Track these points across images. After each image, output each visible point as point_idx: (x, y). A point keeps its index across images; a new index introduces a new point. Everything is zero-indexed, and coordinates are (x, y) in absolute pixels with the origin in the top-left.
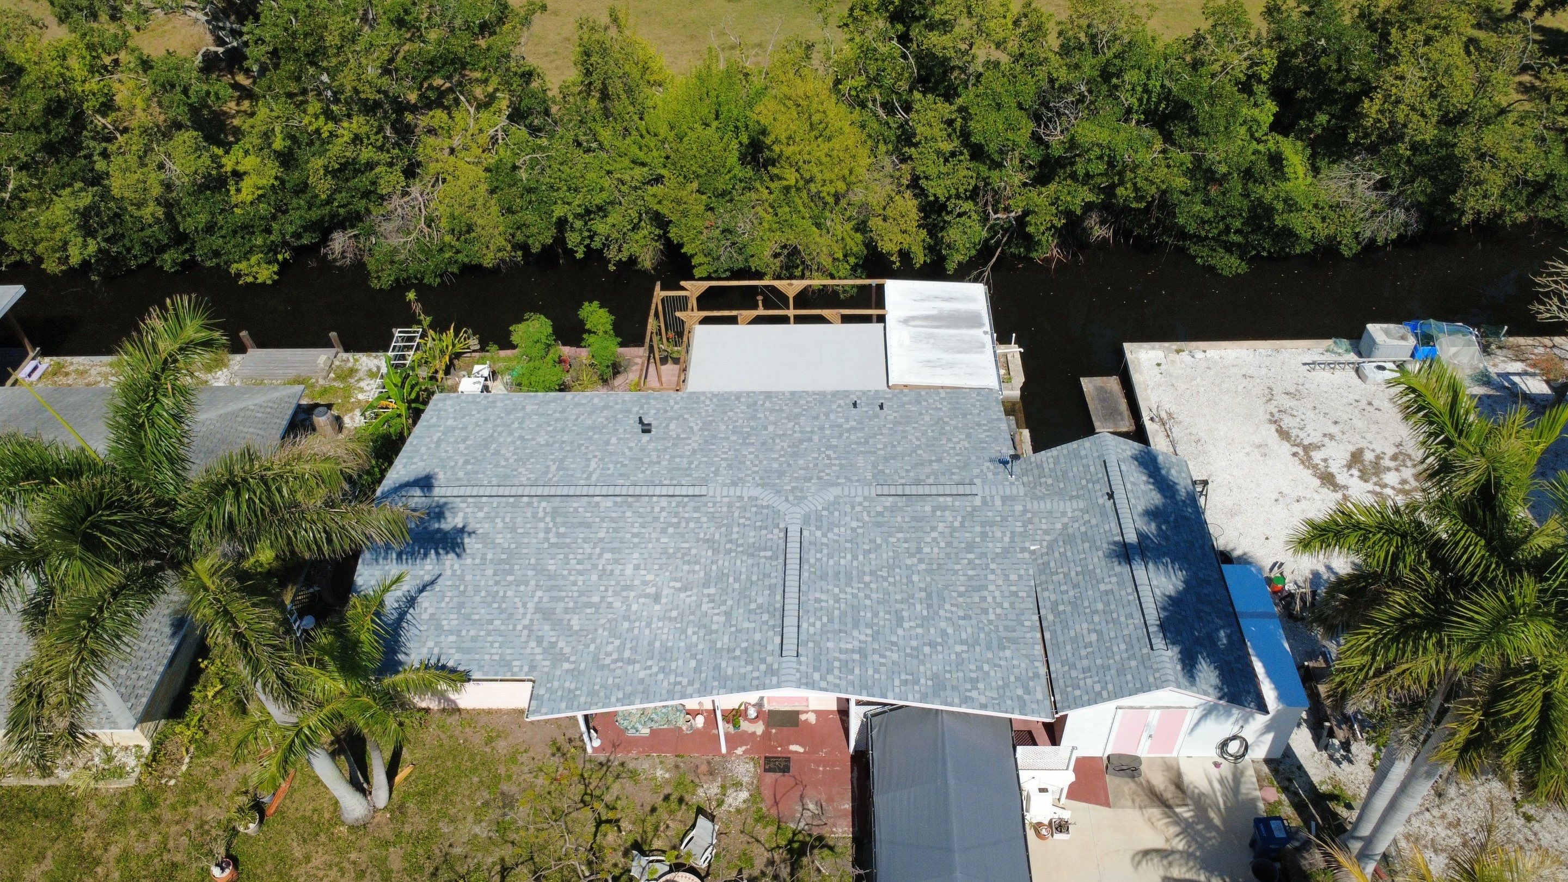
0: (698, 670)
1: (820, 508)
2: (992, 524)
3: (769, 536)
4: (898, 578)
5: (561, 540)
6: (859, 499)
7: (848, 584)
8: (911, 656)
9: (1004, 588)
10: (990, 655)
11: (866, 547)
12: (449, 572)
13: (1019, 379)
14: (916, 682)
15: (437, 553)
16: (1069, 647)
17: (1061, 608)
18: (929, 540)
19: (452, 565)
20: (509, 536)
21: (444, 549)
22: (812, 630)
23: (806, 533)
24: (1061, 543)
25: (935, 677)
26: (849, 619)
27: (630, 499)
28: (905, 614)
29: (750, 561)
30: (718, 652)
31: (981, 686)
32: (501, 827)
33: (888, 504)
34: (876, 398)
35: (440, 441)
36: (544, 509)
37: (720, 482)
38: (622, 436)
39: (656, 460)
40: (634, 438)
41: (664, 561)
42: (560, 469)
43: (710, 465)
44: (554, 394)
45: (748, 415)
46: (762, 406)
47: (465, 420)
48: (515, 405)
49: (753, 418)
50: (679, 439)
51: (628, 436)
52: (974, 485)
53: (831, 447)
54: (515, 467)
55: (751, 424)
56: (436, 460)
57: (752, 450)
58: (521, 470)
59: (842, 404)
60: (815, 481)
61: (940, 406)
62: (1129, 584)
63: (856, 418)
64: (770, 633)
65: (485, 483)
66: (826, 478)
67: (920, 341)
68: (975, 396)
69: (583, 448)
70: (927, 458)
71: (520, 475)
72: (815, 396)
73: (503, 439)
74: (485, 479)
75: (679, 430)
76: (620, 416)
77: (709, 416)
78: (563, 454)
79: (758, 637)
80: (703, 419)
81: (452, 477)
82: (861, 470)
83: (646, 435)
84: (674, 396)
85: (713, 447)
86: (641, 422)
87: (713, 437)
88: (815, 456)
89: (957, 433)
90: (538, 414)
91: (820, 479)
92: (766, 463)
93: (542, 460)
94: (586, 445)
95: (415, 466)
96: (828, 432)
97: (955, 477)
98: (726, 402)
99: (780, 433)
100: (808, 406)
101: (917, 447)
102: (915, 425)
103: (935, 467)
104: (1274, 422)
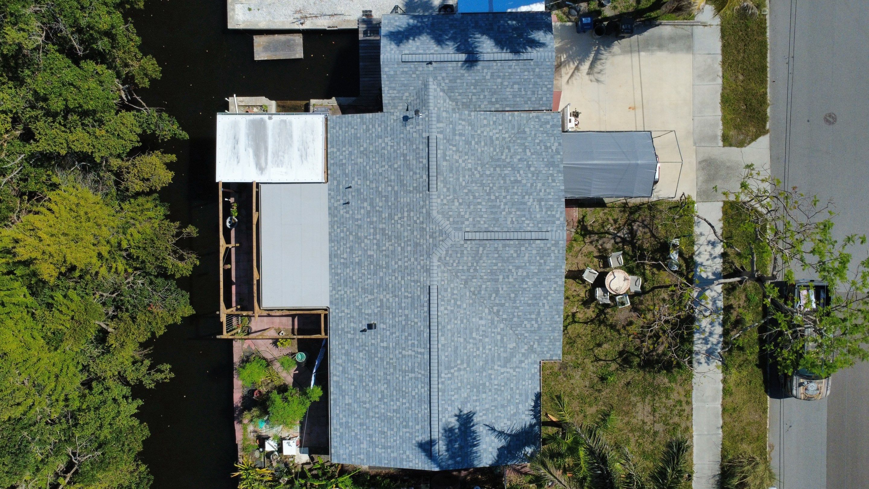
0: (548, 280)
1: (448, 222)
2: (454, 130)
3: (469, 249)
4: (489, 182)
6: (439, 201)
7: (499, 207)
8: (537, 177)
9: (491, 128)
10: (530, 139)
11: (471, 197)
12: (484, 417)
13: (263, 100)
15: (473, 426)
16: (518, 99)
17: (494, 100)
18: (463, 165)
19: (479, 416)
20: (463, 390)
21: (470, 423)
22: (531, 225)
23: (468, 229)
24: (452, 94)
25: (547, 166)
26: (521, 207)
27: (440, 328)
28: (512, 179)
29: (484, 258)
30: (540, 271)
31: (549, 145)
32: (576, 366)
33: (442, 185)
34: (338, 190)
35: (384, 447)
36: (445, 374)
37: (425, 279)
38: (379, 340)
39: (404, 318)
40: (382, 333)
41: (477, 305)
42: (413, 371)
43: (409, 286)
44: (332, 388)
45: (357, 267)
46: (346, 259)
47: (362, 438)
48: (345, 411)
49: (359, 264)
50: (381, 306)
51: (379, 337)
52: (428, 137)
53: (391, 217)
54: (411, 397)
55: (366, 264)
56: (404, 446)
57: (393, 263)
58: (414, 394)
59: (345, 210)
60: (424, 226)
61: (347, 152)
62: (491, 63)
63: (359, 202)
64: (533, 245)
65: (426, 411)
66: (421, 219)
67: (281, 161)
68: (335, 131)
69: (391, 361)
70: (402, 162)
71: (420, 393)
72: (336, 227)
73: (383, 411)
74: (423, 412)
75: (373, 307)
76: (358, 344)
77: (357, 290)
78: (398, 372)
79: (534, 252)
80: (360, 293)
81: (420, 432)
82: (415, 200)
83: (378, 326)
84: (334, 314)
85: (390, 286)
86: (364, 330)
87: (379, 286)
88: (399, 226)
89: (377, 144)
90: (355, 395)
91: (423, 223)
92: (406, 254)
93: (404, 383)
94: (388, 360)
95: (411, 456)
96: (375, 219)
97: (421, 147)
98: (342, 281)
99: (375, 247)
100: (347, 231)
101: (390, 166)
102: (368, 168)
103: (411, 157)
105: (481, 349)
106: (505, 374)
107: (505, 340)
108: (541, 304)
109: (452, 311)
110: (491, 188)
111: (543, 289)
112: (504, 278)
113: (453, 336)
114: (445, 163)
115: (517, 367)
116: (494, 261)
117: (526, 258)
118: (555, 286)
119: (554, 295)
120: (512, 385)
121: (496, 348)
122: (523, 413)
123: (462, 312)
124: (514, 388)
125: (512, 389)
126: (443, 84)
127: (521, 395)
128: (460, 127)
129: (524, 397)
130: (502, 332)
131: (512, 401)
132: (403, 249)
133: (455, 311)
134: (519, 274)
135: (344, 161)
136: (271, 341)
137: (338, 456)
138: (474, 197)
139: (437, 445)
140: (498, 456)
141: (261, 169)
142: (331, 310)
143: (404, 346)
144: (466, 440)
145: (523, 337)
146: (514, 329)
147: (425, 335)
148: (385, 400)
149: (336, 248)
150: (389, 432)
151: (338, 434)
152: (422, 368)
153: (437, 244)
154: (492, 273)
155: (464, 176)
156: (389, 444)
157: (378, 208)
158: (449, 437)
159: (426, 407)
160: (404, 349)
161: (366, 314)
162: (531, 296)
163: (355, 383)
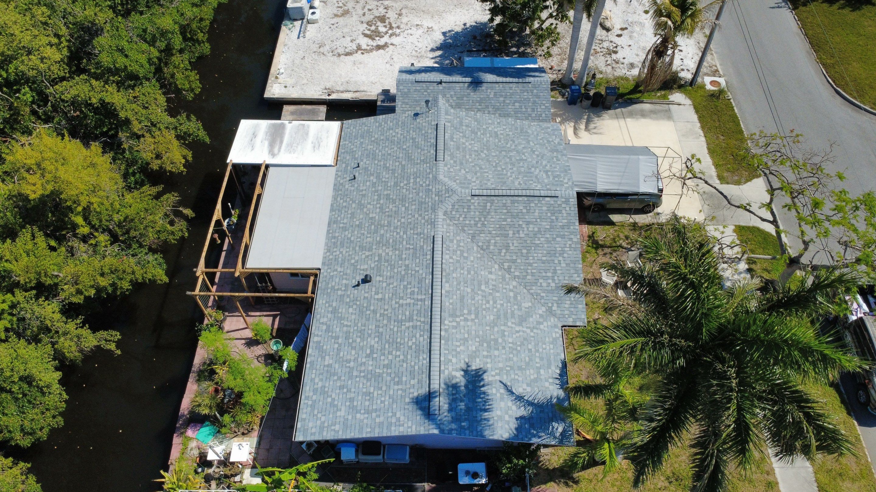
1: (455, 183)
2: (461, 122)
3: (476, 204)
4: (495, 160)
5: (473, 312)
6: (446, 169)
7: (506, 175)
8: (542, 158)
9: (496, 126)
10: (532, 136)
11: (478, 168)
12: (498, 377)
15: (483, 386)
18: (470, 147)
19: (492, 376)
20: (470, 342)
21: (480, 381)
22: (539, 186)
23: (475, 188)
26: (528, 175)
28: (518, 158)
29: (493, 214)
30: (552, 227)
33: (449, 158)
35: (368, 412)
36: (449, 322)
37: (429, 230)
38: (373, 293)
39: (404, 268)
40: (377, 286)
41: (486, 259)
42: (411, 319)
43: (412, 239)
44: (310, 351)
45: (357, 229)
46: (346, 224)
47: (340, 404)
48: (322, 374)
49: (360, 226)
50: (380, 260)
51: (374, 289)
52: (437, 125)
53: (396, 184)
54: (406, 348)
55: (367, 225)
56: (395, 406)
57: (396, 221)
58: (410, 344)
59: (350, 185)
60: (430, 187)
61: (359, 143)
62: (494, 85)
63: (366, 177)
64: (543, 202)
65: (425, 362)
66: (427, 183)
67: (294, 149)
68: (349, 130)
69: (386, 312)
70: (411, 144)
71: (418, 343)
72: (339, 199)
73: (370, 368)
74: (421, 363)
75: (369, 262)
76: (348, 300)
77: (354, 249)
78: (392, 323)
79: (545, 208)
80: (357, 251)
81: (416, 387)
82: (422, 169)
83: (373, 279)
84: (325, 274)
85: (391, 241)
86: (358, 285)
87: (379, 243)
88: (404, 191)
89: (388, 134)
90: (338, 354)
91: (429, 185)
92: (410, 212)
93: (399, 334)
94: (382, 312)
95: (402, 418)
96: (380, 188)
97: (430, 131)
98: (339, 243)
99: (378, 210)
100: (350, 200)
101: (400, 148)
102: (377, 151)
103: (420, 140)
104: (339, 55)
105: (491, 302)
106: (521, 333)
107: (519, 298)
108: (556, 262)
109: (458, 261)
110: (497, 164)
111: (557, 246)
112: (514, 234)
113: (459, 284)
114: (452, 143)
115: (534, 328)
116: (503, 217)
117: (536, 214)
118: (569, 242)
119: (570, 252)
120: (530, 347)
121: (509, 304)
122: (547, 381)
123: (469, 263)
124: (533, 350)
125: (530, 350)
126: (451, 101)
127: (542, 359)
128: (467, 121)
129: (545, 361)
130: (515, 290)
131: (531, 363)
132: (407, 209)
133: (461, 261)
134: (530, 229)
135: (355, 149)
136: (243, 341)
137: (305, 431)
138: (481, 168)
139: (437, 399)
140: (516, 429)
141: (273, 155)
142: (322, 271)
143: (401, 295)
144: (474, 401)
145: (539, 297)
146: (529, 288)
147: (427, 281)
148: (375, 356)
149: (336, 216)
151: (310, 403)
152: (422, 315)
153: (443, 199)
154: (501, 228)
155: (471, 155)
156: (374, 407)
157: (383, 179)
158: (453, 394)
159: (425, 356)
160: (402, 298)
161: (361, 270)
162: (545, 252)
163: (340, 341)
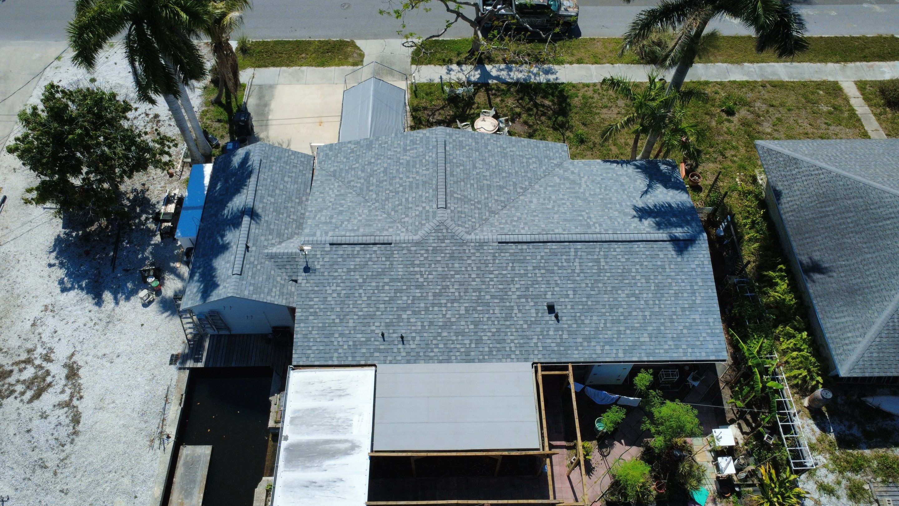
1: (427, 224)
3: (456, 206)
4: (384, 194)
5: (580, 213)
6: (403, 234)
7: (411, 183)
9: (326, 195)
11: (400, 207)
14: (380, 145)
15: (649, 207)
16: (300, 180)
18: (363, 216)
19: (637, 201)
20: (611, 215)
21: (645, 209)
22: (430, 154)
23: (434, 206)
24: (286, 235)
25: (371, 150)
26: (411, 163)
28: (382, 175)
29: (466, 193)
30: (477, 150)
31: (349, 151)
33: (385, 232)
34: (386, 351)
36: (596, 228)
37: (491, 248)
40: (557, 296)
41: (516, 205)
42: (597, 261)
43: (500, 265)
45: (480, 327)
46: (471, 340)
48: (659, 342)
49: (476, 324)
50: (526, 297)
51: (563, 300)
52: (331, 244)
53: (420, 286)
54: (628, 263)
55: (476, 315)
56: (686, 270)
57: (474, 283)
58: (623, 260)
59: (411, 342)
60: (431, 248)
61: (340, 339)
62: (258, 195)
63: (401, 324)
64: (451, 152)
65: (641, 246)
66: (423, 252)
67: (343, 422)
68: (312, 355)
69: (590, 285)
70: (357, 273)
71: (622, 253)
72: (432, 354)
73: (650, 295)
74: (643, 249)
76: (575, 326)
77: (508, 327)
78: (601, 278)
79: (458, 152)
80: (512, 322)
81: (666, 253)
82: (401, 259)
83: (550, 301)
84: (540, 356)
85: (501, 287)
86: (557, 317)
87: (502, 300)
88: (430, 276)
90: (637, 329)
91: (427, 250)
92: (463, 269)
93: (614, 271)
94: (589, 289)
95: (696, 263)
96: (422, 305)
97: (341, 252)
98: (498, 345)
99: (455, 305)
100: (437, 340)
101: (361, 286)
102: (360, 313)
103: (353, 263)
104: (76, 433)
107: (552, 184)
113: (552, 223)
114: (361, 230)
115: (579, 176)
117: (465, 159)
118: (492, 141)
119: (501, 142)
120: (599, 179)
121: (561, 190)
122: (626, 172)
123: (525, 216)
124: (601, 177)
125: (603, 179)
126: (273, 241)
127: (607, 173)
128: (323, 218)
129: (609, 171)
130: (544, 186)
131: (615, 179)
133: (524, 221)
135: (351, 343)
137: (718, 351)
138: (400, 204)
139: (676, 234)
141: (353, 447)
142: (536, 361)
143: (570, 271)
144: (665, 212)
145: (547, 171)
146: (539, 177)
147: (554, 247)
148: (637, 292)
149: (458, 354)
150: (674, 288)
151: (690, 351)
152: (592, 250)
153: (450, 234)
154: (481, 189)
156: (689, 288)
157: (409, 302)
158: (666, 225)
159: (636, 246)
160: (573, 270)
161: (537, 316)
162: (503, 160)
163: (622, 329)
